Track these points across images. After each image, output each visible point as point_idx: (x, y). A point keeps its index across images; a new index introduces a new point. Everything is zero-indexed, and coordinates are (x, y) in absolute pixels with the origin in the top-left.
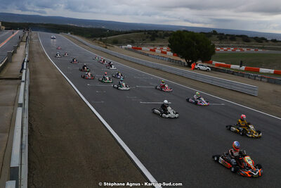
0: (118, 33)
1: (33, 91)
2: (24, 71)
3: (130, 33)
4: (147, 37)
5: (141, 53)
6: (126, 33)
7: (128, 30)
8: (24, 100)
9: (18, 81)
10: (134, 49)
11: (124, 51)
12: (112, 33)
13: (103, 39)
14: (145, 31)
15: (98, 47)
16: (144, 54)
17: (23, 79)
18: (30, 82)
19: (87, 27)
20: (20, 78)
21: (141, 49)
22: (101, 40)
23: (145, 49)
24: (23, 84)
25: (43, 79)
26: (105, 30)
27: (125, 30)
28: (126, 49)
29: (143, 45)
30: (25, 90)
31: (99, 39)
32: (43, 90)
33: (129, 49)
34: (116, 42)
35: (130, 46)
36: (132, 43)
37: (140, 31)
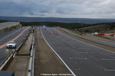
0: (89, 25)
1: (37, 62)
2: (32, 50)
3: (96, 25)
4: (108, 27)
5: (104, 38)
6: (94, 25)
7: (95, 23)
8: (32, 68)
9: (29, 56)
10: (100, 35)
11: (93, 36)
12: (85, 26)
13: (79, 29)
14: (106, 23)
15: (76, 34)
16: (106, 38)
17: (31, 55)
18: (35, 57)
19: (69, 22)
20: (30, 55)
21: (104, 35)
22: (78, 30)
23: (107, 35)
24: (31, 58)
25: (43, 55)
26: (80, 24)
27: (93, 23)
28: (94, 35)
29: (105, 32)
30: (32, 62)
31: (77, 29)
32: (43, 61)
33: (96, 35)
34: (87, 31)
35: (96, 33)
36: (98, 31)
37: (104, 24)
